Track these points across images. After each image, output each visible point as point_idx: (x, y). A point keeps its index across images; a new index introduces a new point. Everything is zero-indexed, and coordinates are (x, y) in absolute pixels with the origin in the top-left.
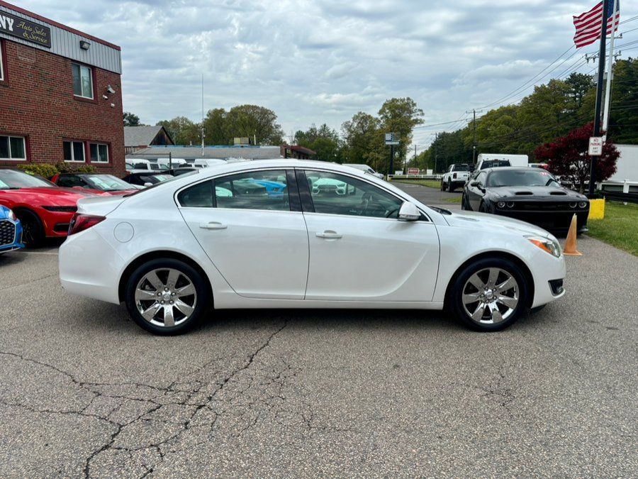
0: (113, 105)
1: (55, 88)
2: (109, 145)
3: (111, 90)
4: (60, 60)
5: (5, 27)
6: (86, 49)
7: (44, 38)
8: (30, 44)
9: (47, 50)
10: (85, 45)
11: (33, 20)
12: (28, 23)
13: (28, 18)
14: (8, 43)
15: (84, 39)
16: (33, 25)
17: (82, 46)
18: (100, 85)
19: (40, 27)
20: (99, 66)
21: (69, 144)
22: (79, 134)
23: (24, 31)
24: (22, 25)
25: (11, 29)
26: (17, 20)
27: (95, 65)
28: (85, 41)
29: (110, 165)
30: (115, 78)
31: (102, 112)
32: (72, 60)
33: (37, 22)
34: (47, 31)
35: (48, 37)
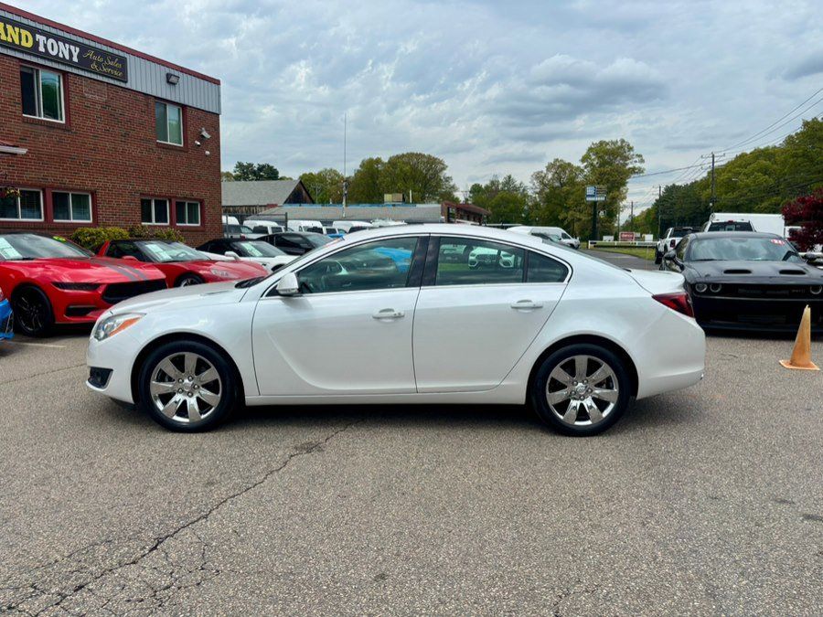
0: (208, 153)
1: (132, 133)
2: (202, 202)
3: (205, 134)
4: (140, 98)
5: (67, 57)
6: (174, 84)
7: (119, 70)
8: (100, 78)
9: (122, 85)
10: (173, 79)
11: (105, 48)
12: (98, 52)
13: (98, 46)
14: (71, 77)
15: (172, 72)
16: (104, 54)
17: (170, 80)
18: (192, 128)
19: (113, 57)
20: (190, 105)
21: (149, 202)
22: (163, 189)
23: (92, 61)
24: (90, 54)
25: (75, 59)
26: (84, 48)
27: (186, 103)
28: (173, 73)
29: (202, 228)
30: (212, 120)
31: (194, 162)
32: (156, 97)
33: (110, 50)
34: (123, 61)
35: (124, 70)
